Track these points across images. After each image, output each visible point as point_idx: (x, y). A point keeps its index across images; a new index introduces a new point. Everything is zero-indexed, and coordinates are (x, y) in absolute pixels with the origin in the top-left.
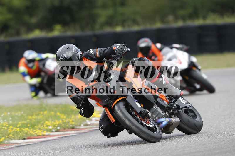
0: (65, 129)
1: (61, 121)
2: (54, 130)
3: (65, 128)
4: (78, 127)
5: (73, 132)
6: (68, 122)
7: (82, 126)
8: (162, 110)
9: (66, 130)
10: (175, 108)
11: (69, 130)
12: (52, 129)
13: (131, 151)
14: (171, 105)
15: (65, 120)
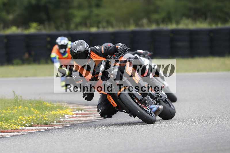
0: (38, 124)
1: (34, 116)
2: (27, 125)
4: (51, 123)
5: (46, 128)
6: (42, 118)
15: (39, 115)
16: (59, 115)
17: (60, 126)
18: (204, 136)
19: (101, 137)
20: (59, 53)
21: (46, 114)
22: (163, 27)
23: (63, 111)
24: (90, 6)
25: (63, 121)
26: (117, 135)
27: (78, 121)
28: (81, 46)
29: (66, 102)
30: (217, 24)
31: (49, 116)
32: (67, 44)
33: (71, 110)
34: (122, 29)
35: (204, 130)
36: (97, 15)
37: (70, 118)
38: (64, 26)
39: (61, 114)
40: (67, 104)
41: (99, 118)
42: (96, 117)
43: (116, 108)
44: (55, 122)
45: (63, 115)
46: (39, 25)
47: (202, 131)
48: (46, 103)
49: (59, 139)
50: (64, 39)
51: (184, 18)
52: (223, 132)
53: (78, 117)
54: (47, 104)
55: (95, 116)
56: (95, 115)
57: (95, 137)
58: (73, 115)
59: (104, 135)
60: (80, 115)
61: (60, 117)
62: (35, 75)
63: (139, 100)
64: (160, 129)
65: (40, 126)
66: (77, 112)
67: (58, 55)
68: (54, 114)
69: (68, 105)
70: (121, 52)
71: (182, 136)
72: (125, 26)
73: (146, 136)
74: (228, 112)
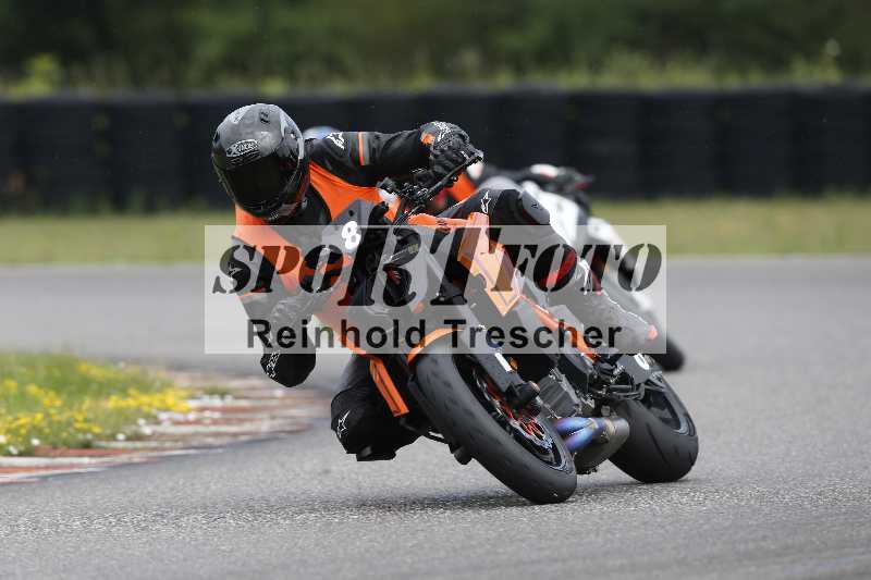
0: (55, 447)
1: (39, 416)
2: (13, 450)
3: (58, 444)
4: (103, 444)
5: (86, 460)
6: (69, 424)
7: (121, 442)
8: (574, 387)
9: (58, 452)
10: (617, 383)
11: (71, 451)
12: (9, 444)
13: (299, 545)
14: (602, 372)
15: (60, 413)
16: (137, 412)
23: (152, 398)
25: (151, 436)
27: (208, 435)
31: (97, 414)
33: (183, 393)
37: (178, 423)
39: (145, 408)
42: (277, 422)
43: (402, 422)
44: (121, 437)
45: (150, 413)
48: (86, 366)
53: (209, 421)
54: (88, 370)
55: (274, 418)
56: (274, 413)
58: (188, 412)
60: (217, 415)
61: (141, 422)
62: (47, 258)
65: (62, 453)
66: (206, 401)
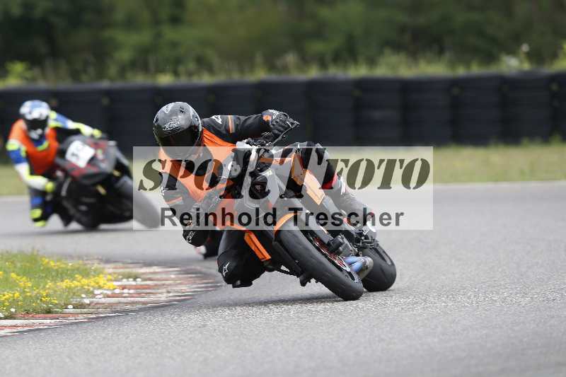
0: (27, 313)
1: (17, 293)
5: (48, 321)
6: (37, 297)
7: (70, 309)
9: (30, 316)
15: (31, 291)
16: (80, 290)
17: (82, 317)
18: (436, 340)
19: (185, 342)
20: (27, 139)
21: (47, 286)
22: (336, 73)
23: (89, 281)
24: (156, 22)
25: (89, 305)
26: (223, 338)
27: (127, 304)
28: (179, 117)
29: (96, 257)
30: (468, 65)
31: (55, 291)
32: (47, 117)
33: (110, 277)
34: (236, 77)
35: (436, 327)
36: (174, 45)
37: (109, 297)
38: (91, 70)
39: (86, 287)
40: (99, 264)
41: (178, 298)
42: (171, 294)
44: (70, 307)
45: (89, 290)
46: (30, 69)
47: (433, 329)
48: (47, 260)
49: (78, 347)
50: (40, 106)
51: (387, 51)
52: (484, 332)
53: (127, 295)
54: (48, 263)
55: (169, 292)
56: (169, 289)
57: (170, 344)
58: (114, 289)
59: (190, 339)
60: (132, 291)
61: (83, 296)
63: (324, 243)
64: (328, 324)
65: (33, 317)
66: (125, 282)
67: (25, 145)
68: (66, 287)
69: (102, 266)
70: (279, 130)
71: (383, 340)
72: (242, 71)
73: (295, 341)
74: (495, 281)
